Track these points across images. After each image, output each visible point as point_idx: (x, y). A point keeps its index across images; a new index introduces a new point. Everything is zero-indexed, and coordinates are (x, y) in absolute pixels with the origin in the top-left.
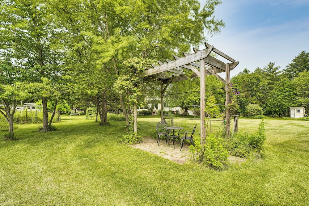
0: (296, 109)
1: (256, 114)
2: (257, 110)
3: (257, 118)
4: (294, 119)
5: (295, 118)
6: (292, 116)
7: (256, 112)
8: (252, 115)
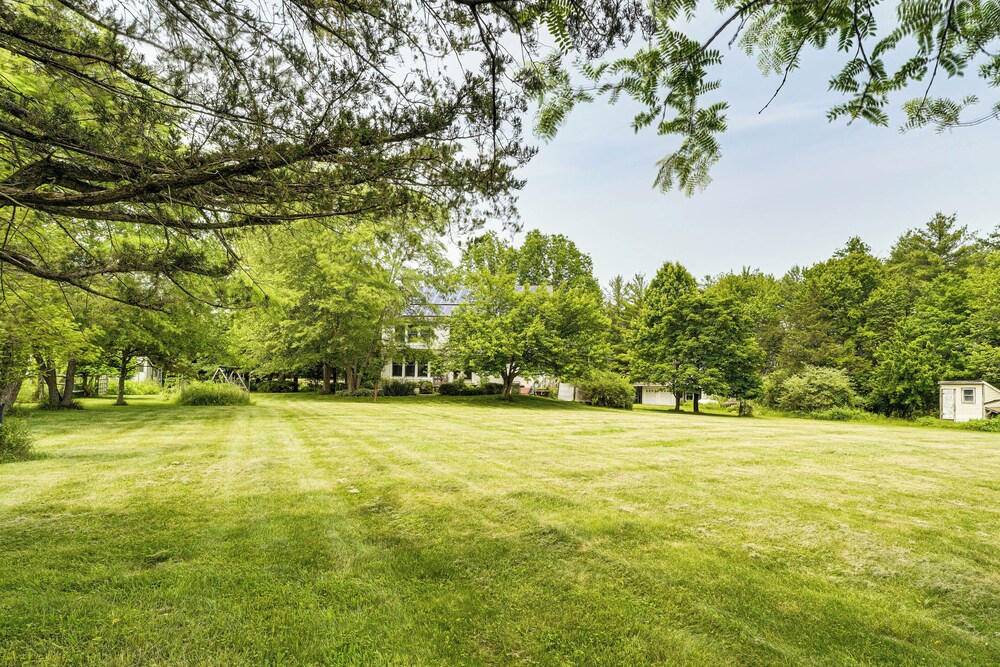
0: (959, 389)
1: (825, 403)
2: (831, 387)
3: (825, 419)
4: (950, 425)
5: (957, 421)
6: (946, 412)
7: (829, 397)
8: (810, 408)
